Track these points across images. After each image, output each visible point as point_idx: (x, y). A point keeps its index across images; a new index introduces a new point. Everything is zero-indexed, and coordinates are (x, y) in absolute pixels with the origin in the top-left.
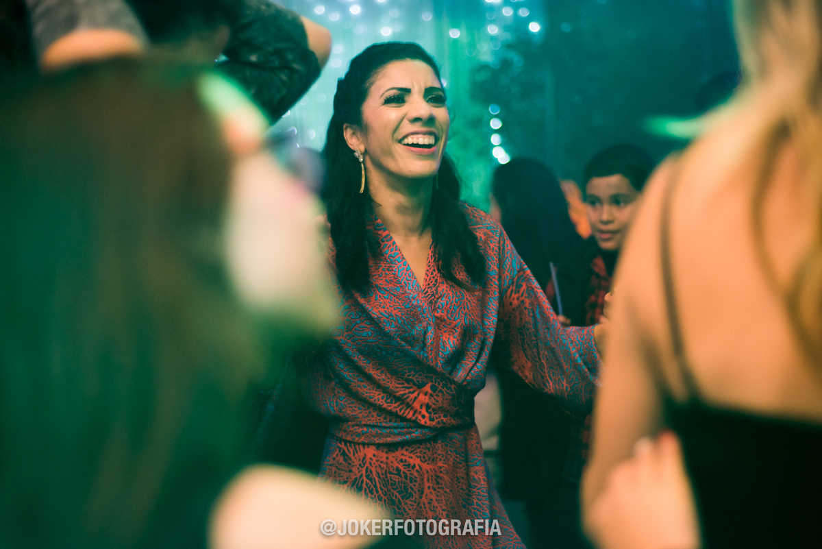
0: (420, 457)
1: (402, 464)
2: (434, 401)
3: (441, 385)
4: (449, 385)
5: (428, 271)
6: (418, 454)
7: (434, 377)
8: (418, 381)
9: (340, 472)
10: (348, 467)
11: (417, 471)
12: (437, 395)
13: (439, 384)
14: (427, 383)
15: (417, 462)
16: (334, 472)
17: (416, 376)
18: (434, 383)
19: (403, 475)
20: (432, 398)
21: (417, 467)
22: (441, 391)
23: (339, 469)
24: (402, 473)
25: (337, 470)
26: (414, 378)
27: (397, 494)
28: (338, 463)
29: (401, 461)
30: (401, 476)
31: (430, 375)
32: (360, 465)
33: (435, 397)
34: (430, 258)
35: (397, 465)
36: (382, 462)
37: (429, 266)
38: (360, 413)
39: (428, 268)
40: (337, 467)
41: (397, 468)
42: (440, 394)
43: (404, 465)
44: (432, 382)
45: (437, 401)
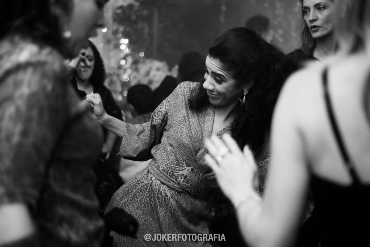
0: (171, 194)
1: (164, 191)
2: (190, 175)
3: (196, 170)
4: (200, 172)
5: (222, 131)
6: (171, 193)
7: (195, 165)
8: (188, 163)
9: (143, 178)
10: (146, 177)
11: (168, 199)
12: (192, 174)
13: (195, 169)
14: (191, 166)
15: (169, 195)
16: (141, 176)
17: (188, 160)
18: (194, 168)
19: (162, 196)
20: (190, 174)
21: (168, 197)
22: (195, 173)
23: (143, 177)
24: (162, 195)
25: (142, 177)
26: (187, 160)
27: (158, 202)
28: (144, 174)
29: (164, 189)
30: (161, 195)
31: (194, 163)
32: (150, 179)
33: (191, 174)
34: (227, 127)
35: (162, 190)
36: (157, 184)
37: (224, 130)
38: (161, 159)
39: (223, 130)
40: (143, 176)
41: (161, 192)
42: (194, 174)
43: (164, 192)
44: (193, 167)
45: (191, 176)
